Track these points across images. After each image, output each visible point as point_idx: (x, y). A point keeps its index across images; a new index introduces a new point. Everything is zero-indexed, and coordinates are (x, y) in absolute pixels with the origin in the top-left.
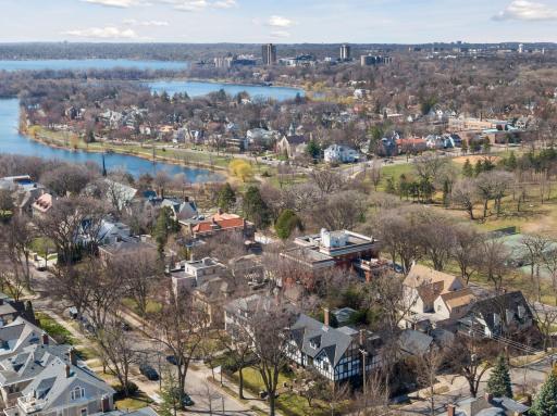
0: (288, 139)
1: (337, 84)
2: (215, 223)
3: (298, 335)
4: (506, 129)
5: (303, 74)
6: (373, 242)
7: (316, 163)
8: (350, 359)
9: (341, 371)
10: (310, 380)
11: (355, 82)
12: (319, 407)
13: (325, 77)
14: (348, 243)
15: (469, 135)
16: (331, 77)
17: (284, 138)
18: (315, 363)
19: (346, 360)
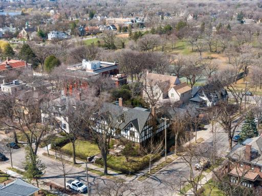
0: (26, 30)
1: (39, 9)
2: (8, 65)
3: (105, 117)
4: (136, 22)
5: (20, 6)
6: (116, 65)
7: (44, 41)
8: (148, 127)
9: (143, 135)
10: (119, 145)
11: (48, 8)
12: (134, 161)
13: (31, 6)
14: (101, 67)
15: (119, 25)
16: (35, 6)
17: (24, 30)
18: (123, 133)
19: (146, 128)
